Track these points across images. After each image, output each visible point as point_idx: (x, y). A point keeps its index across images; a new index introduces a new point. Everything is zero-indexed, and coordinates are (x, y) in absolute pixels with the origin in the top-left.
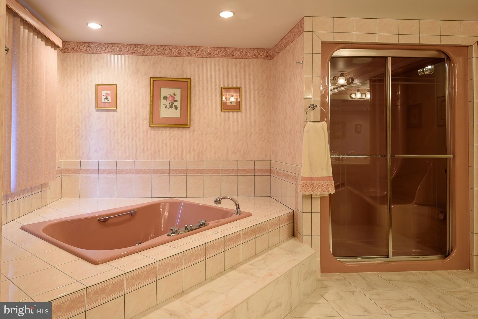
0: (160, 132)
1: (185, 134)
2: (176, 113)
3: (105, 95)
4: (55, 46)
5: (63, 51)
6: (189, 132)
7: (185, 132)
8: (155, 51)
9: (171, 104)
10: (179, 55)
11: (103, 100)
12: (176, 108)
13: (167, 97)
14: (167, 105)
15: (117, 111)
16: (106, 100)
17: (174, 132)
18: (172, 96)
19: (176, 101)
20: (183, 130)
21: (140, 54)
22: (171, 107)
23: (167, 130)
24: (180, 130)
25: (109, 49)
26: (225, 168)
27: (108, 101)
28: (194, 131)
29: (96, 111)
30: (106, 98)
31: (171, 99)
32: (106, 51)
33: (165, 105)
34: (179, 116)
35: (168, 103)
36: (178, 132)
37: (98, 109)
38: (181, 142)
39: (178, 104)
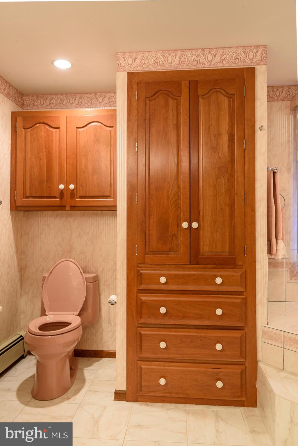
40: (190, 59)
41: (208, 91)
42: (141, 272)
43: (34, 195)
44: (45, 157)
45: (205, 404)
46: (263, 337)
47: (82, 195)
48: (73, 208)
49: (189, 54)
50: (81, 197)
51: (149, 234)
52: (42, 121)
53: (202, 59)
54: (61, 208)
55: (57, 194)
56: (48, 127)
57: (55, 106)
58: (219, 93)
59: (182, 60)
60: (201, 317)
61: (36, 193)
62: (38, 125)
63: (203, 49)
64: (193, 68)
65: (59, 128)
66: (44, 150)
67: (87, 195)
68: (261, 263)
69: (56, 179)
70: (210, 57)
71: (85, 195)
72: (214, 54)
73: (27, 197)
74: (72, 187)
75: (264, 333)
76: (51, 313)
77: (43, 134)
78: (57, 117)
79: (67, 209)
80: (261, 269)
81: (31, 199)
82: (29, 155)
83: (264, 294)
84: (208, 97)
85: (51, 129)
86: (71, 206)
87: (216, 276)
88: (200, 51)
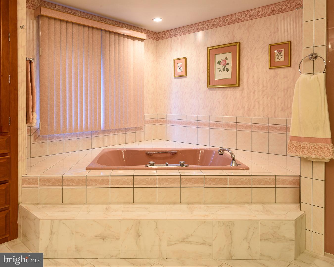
0: (215, 92)
1: (236, 92)
2: (227, 75)
3: (179, 67)
4: (142, 40)
5: (157, 40)
6: (238, 91)
7: (235, 91)
8: (212, 24)
9: (223, 67)
10: (231, 23)
11: (178, 70)
12: (227, 70)
13: (221, 62)
14: (220, 69)
15: (186, 78)
16: (180, 70)
17: (226, 91)
18: (224, 61)
19: (228, 64)
20: (234, 89)
21: (201, 30)
22: (224, 70)
23: (221, 90)
24: (231, 89)
25: (182, 31)
26: (273, 125)
27: (181, 71)
28: (243, 89)
29: (175, 79)
30: (180, 69)
31: (223, 63)
32: (180, 34)
33: (219, 68)
34: (230, 77)
35: (221, 67)
36: (229, 91)
37: (176, 77)
38: (232, 100)
39: (229, 67)
46: (23, 184)
68: (21, 130)
75: (24, 181)
80: (22, 134)
83: (23, 153)
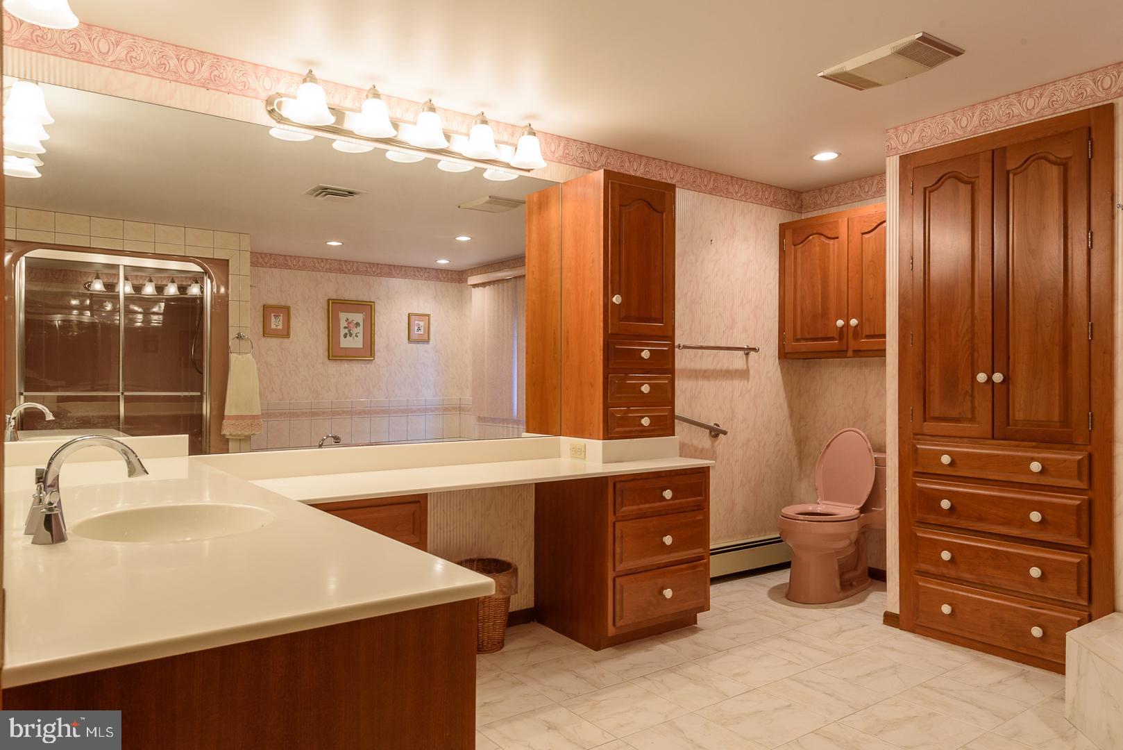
40: (996, 114)
41: (1023, 161)
42: (918, 446)
43: (807, 336)
44: (819, 282)
45: (1018, 661)
47: (868, 333)
48: (858, 353)
49: (995, 107)
50: (868, 337)
51: (929, 392)
52: (815, 232)
53: (1016, 110)
54: (840, 353)
55: (836, 336)
56: (823, 239)
57: (843, 200)
58: (1042, 160)
59: (984, 118)
60: (1008, 523)
61: (809, 334)
62: (811, 237)
63: (1019, 93)
64: (1002, 127)
65: (837, 238)
66: (818, 271)
67: (876, 333)
69: (832, 312)
70: (1030, 103)
71: (872, 333)
72: (1038, 96)
73: (798, 340)
74: (854, 322)
76: (825, 502)
77: (817, 249)
78: (834, 222)
79: (848, 355)
81: (803, 343)
82: (799, 282)
84: (1024, 170)
85: (827, 241)
86: (854, 351)
87: (1033, 459)
88: (1014, 96)
